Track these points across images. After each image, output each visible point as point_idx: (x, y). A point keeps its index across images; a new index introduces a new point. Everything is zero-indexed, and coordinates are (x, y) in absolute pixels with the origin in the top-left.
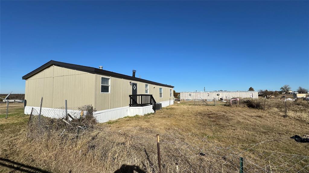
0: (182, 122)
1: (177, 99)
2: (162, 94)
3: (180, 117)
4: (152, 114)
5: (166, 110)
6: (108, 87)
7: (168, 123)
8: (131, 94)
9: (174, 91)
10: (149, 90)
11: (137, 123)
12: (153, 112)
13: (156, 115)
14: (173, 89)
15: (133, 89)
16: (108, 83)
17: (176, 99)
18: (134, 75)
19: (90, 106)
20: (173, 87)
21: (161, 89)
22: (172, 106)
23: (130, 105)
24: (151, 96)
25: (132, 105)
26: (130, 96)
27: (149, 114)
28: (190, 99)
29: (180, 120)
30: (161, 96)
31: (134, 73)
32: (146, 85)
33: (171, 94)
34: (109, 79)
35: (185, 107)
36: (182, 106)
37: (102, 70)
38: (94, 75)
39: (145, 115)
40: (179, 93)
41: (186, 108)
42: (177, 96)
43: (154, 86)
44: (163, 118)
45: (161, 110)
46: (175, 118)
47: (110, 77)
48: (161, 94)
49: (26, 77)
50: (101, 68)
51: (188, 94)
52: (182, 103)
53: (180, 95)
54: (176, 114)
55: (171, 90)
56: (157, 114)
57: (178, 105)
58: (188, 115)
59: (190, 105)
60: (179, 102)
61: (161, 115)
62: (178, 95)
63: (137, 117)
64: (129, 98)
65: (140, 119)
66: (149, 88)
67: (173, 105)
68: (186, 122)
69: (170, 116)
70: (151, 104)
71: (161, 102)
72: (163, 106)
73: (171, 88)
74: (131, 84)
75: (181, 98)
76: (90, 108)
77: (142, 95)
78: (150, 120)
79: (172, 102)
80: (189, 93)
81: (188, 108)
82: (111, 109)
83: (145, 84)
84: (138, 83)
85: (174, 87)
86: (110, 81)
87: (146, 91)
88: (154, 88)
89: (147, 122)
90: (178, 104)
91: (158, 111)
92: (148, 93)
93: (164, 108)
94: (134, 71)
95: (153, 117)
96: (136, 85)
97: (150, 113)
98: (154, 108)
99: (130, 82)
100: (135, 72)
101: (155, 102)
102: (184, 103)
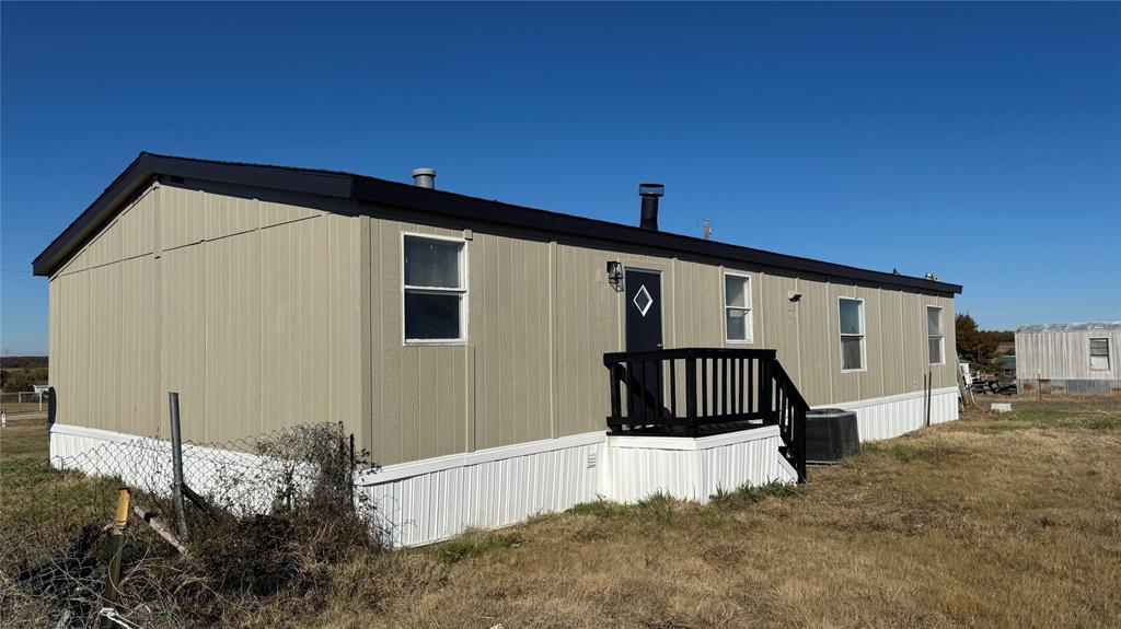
0: (1029, 586)
1: (992, 376)
2: (863, 343)
3: (1012, 528)
4: (774, 489)
5: (889, 465)
6: (453, 301)
7: (897, 590)
8: (621, 348)
9: (964, 325)
10: (756, 319)
11: (641, 565)
12: (788, 475)
13: (803, 509)
14: (950, 309)
15: (632, 312)
16: (451, 276)
17: (986, 377)
18: (649, 216)
19: (335, 429)
20: (949, 291)
21: (848, 307)
22: (945, 435)
23: (616, 427)
24: (767, 358)
25: (625, 421)
26: (611, 360)
27: (748, 496)
28: (1102, 377)
29: (1013, 565)
30: (853, 360)
31: (650, 204)
32: (734, 286)
33: (934, 344)
34: (459, 246)
35: (1058, 443)
36: (1033, 434)
37: (430, 193)
38: (355, 224)
39: (721, 500)
40: (1009, 338)
41: (1063, 451)
42: (987, 353)
43: (795, 285)
44: (859, 537)
45: (850, 460)
46: (967, 536)
47: (467, 233)
48: (851, 343)
49: (50, 263)
50: (424, 183)
51: (1087, 344)
52: (1026, 412)
53: (1012, 352)
54: (973, 498)
55: (933, 312)
56: (820, 493)
57: (996, 423)
58: (1086, 515)
59: (1100, 426)
60: (1003, 407)
61: (848, 505)
62: (1002, 348)
63: (658, 513)
64: (605, 374)
65: (674, 534)
66: (755, 301)
67: (951, 427)
68: (1068, 584)
69: (918, 516)
70: (770, 419)
71: (847, 406)
72: (866, 433)
73: (935, 301)
74: (616, 279)
75: (1024, 372)
76: (334, 445)
77: (691, 355)
78: (757, 545)
79: (946, 405)
80: (1088, 335)
81: (1084, 451)
82: (478, 453)
83: (722, 272)
84: (671, 270)
85: (958, 289)
86: (464, 258)
87: (736, 327)
88: (796, 298)
89: (726, 559)
90: (998, 415)
91: (826, 472)
92: (750, 340)
93: (873, 448)
94: (651, 191)
95: (783, 516)
96: (653, 281)
97: (757, 482)
98: (797, 450)
99: (610, 265)
100: (656, 196)
101: (799, 404)
102: (1052, 405)
